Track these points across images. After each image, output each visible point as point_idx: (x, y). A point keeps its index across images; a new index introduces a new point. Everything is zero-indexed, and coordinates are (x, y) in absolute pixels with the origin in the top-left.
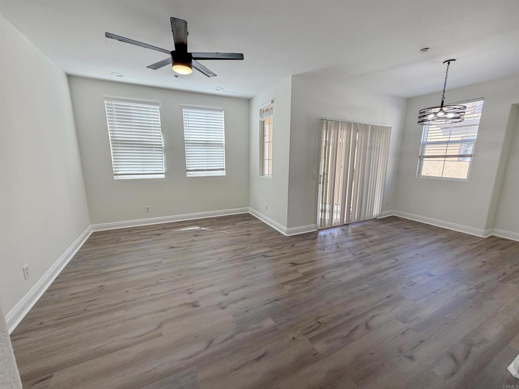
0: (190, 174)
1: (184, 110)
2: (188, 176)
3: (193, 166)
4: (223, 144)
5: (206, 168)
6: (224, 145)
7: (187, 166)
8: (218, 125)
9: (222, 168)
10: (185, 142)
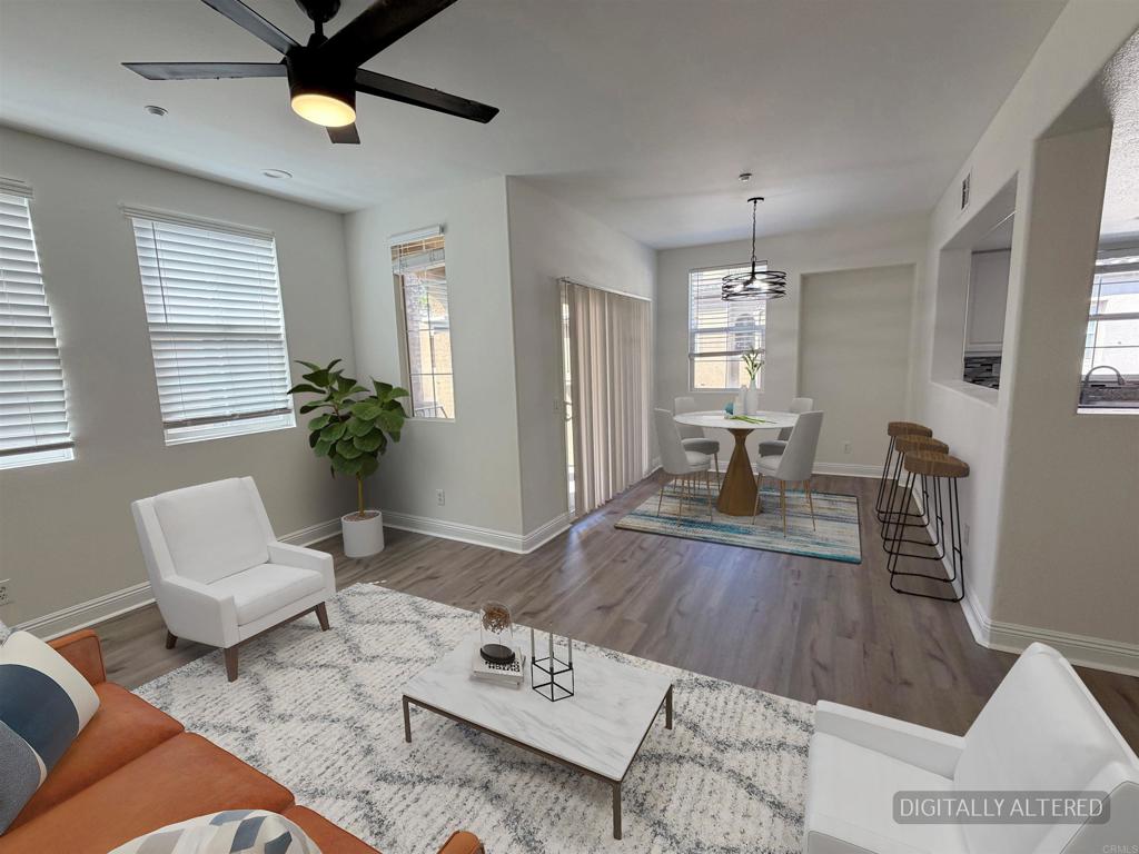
0: (175, 437)
1: (136, 223)
2: (169, 442)
3: (187, 407)
4: (279, 335)
5: (228, 412)
6: (283, 338)
7: (163, 410)
8: (260, 280)
9: (282, 406)
10: (151, 330)
